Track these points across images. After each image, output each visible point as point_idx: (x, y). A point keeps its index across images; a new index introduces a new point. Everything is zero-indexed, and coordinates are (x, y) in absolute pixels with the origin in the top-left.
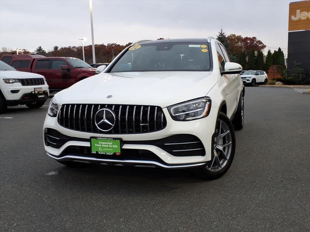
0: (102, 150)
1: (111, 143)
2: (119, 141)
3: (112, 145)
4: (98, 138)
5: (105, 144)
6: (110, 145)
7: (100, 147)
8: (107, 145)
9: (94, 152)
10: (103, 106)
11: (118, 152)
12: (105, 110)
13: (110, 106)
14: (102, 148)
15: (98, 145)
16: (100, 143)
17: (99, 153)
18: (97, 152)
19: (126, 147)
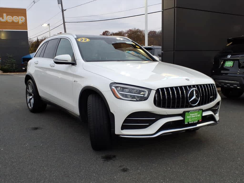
0: (191, 120)
1: (197, 114)
2: (201, 111)
3: (197, 115)
4: (190, 111)
5: (193, 115)
6: (196, 115)
7: (190, 118)
8: (194, 115)
9: (186, 123)
10: (190, 87)
11: (200, 119)
12: (194, 90)
13: (194, 86)
14: (191, 118)
15: (189, 117)
16: (190, 115)
17: (190, 123)
18: (188, 122)
19: (205, 114)
